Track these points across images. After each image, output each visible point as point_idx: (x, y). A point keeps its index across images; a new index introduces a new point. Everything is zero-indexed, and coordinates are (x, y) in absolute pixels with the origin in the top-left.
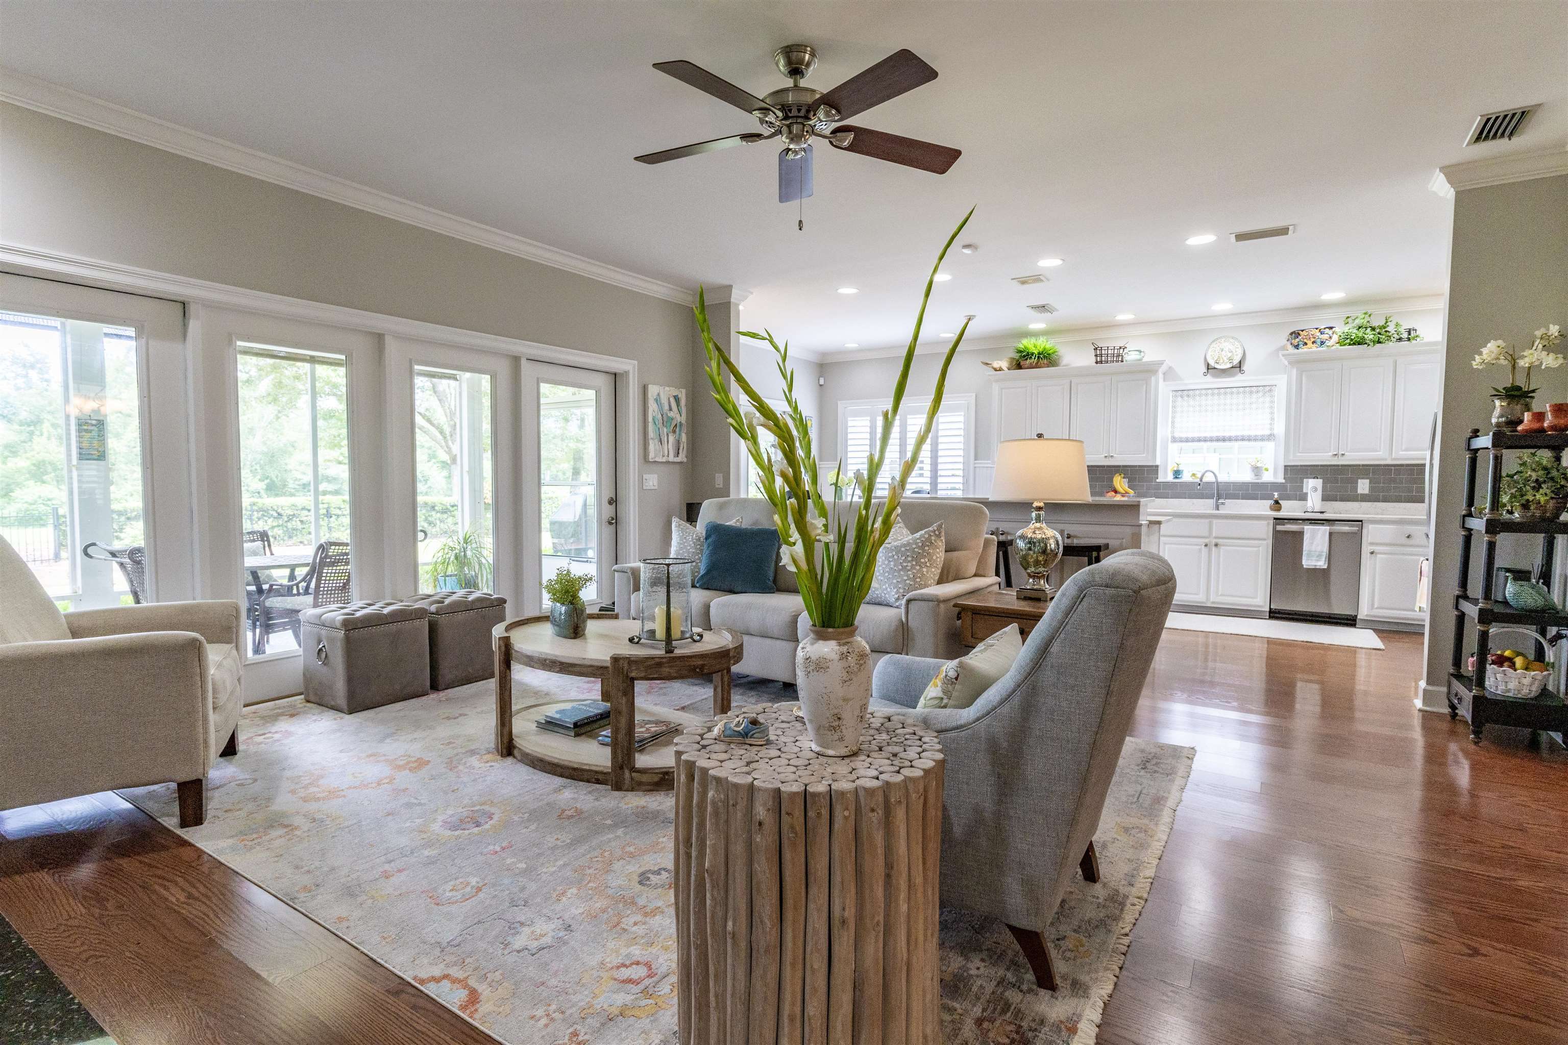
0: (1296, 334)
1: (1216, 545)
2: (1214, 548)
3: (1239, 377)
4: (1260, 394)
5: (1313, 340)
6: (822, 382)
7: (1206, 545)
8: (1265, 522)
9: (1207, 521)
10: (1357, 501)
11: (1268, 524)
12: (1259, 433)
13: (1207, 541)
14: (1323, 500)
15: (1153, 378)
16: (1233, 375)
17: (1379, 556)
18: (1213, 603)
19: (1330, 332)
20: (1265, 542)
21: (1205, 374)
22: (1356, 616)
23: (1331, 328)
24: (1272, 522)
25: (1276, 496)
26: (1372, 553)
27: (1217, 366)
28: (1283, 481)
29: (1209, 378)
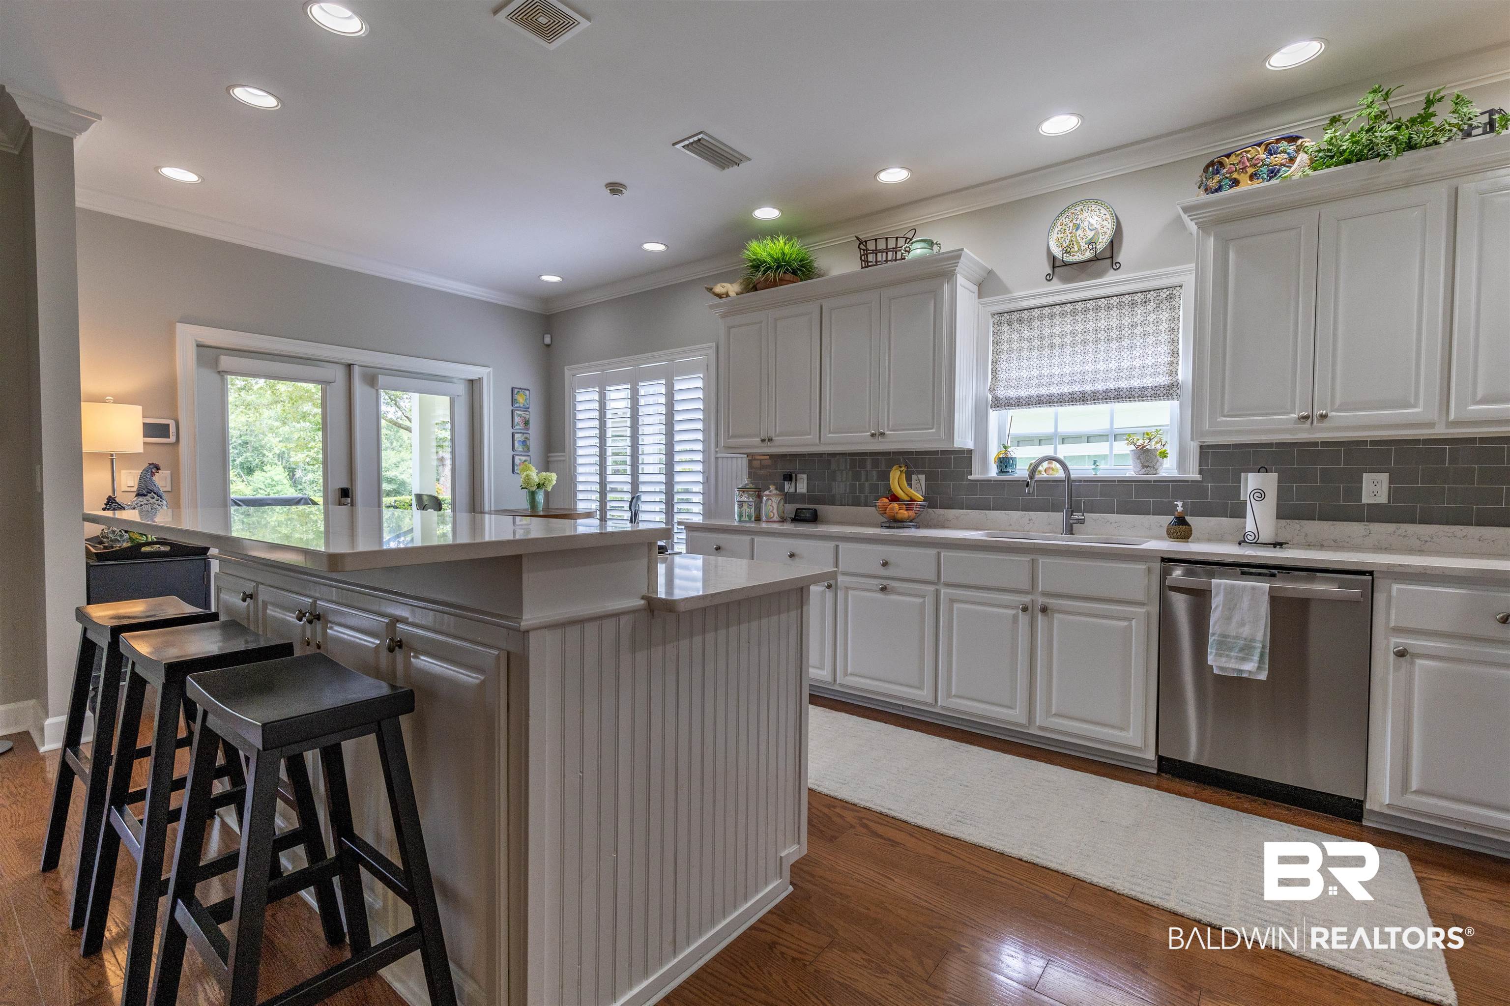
0: (1215, 166)
1: (1044, 610)
2: (1040, 616)
3: (1111, 276)
4: (1151, 306)
5: (1251, 170)
6: (547, 340)
7: (1025, 609)
8: (1142, 567)
9: (1026, 558)
10: (1359, 519)
11: (1149, 570)
12: (1149, 382)
13: (1027, 599)
14: (1279, 517)
15: (946, 287)
16: (1099, 274)
17: (1419, 662)
18: (1042, 728)
19: (1291, 149)
20: (1142, 610)
21: (1049, 278)
22: (1360, 804)
23: (1292, 139)
24: (1157, 566)
25: (1180, 509)
26: (1401, 654)
27: (1069, 259)
28: (1197, 477)
29: (1056, 285)
